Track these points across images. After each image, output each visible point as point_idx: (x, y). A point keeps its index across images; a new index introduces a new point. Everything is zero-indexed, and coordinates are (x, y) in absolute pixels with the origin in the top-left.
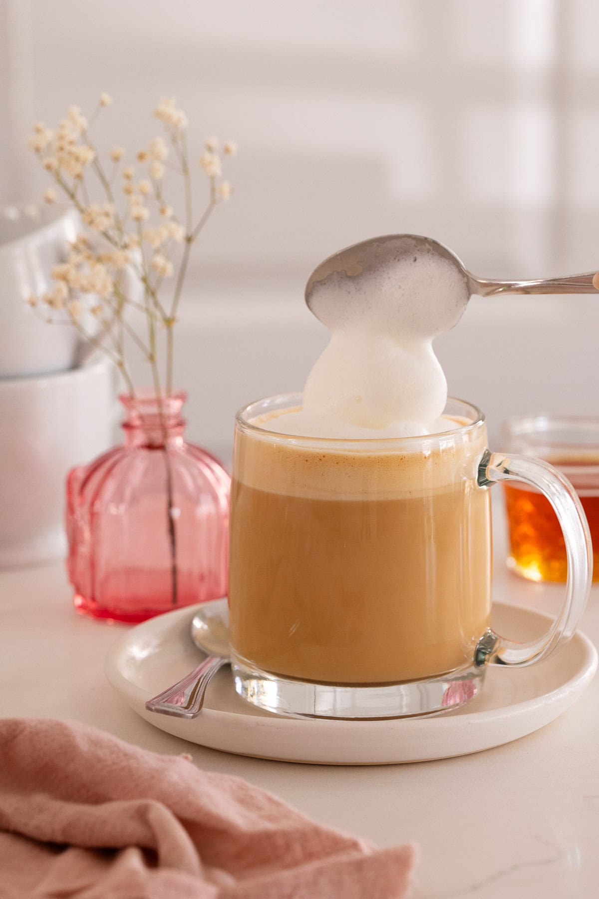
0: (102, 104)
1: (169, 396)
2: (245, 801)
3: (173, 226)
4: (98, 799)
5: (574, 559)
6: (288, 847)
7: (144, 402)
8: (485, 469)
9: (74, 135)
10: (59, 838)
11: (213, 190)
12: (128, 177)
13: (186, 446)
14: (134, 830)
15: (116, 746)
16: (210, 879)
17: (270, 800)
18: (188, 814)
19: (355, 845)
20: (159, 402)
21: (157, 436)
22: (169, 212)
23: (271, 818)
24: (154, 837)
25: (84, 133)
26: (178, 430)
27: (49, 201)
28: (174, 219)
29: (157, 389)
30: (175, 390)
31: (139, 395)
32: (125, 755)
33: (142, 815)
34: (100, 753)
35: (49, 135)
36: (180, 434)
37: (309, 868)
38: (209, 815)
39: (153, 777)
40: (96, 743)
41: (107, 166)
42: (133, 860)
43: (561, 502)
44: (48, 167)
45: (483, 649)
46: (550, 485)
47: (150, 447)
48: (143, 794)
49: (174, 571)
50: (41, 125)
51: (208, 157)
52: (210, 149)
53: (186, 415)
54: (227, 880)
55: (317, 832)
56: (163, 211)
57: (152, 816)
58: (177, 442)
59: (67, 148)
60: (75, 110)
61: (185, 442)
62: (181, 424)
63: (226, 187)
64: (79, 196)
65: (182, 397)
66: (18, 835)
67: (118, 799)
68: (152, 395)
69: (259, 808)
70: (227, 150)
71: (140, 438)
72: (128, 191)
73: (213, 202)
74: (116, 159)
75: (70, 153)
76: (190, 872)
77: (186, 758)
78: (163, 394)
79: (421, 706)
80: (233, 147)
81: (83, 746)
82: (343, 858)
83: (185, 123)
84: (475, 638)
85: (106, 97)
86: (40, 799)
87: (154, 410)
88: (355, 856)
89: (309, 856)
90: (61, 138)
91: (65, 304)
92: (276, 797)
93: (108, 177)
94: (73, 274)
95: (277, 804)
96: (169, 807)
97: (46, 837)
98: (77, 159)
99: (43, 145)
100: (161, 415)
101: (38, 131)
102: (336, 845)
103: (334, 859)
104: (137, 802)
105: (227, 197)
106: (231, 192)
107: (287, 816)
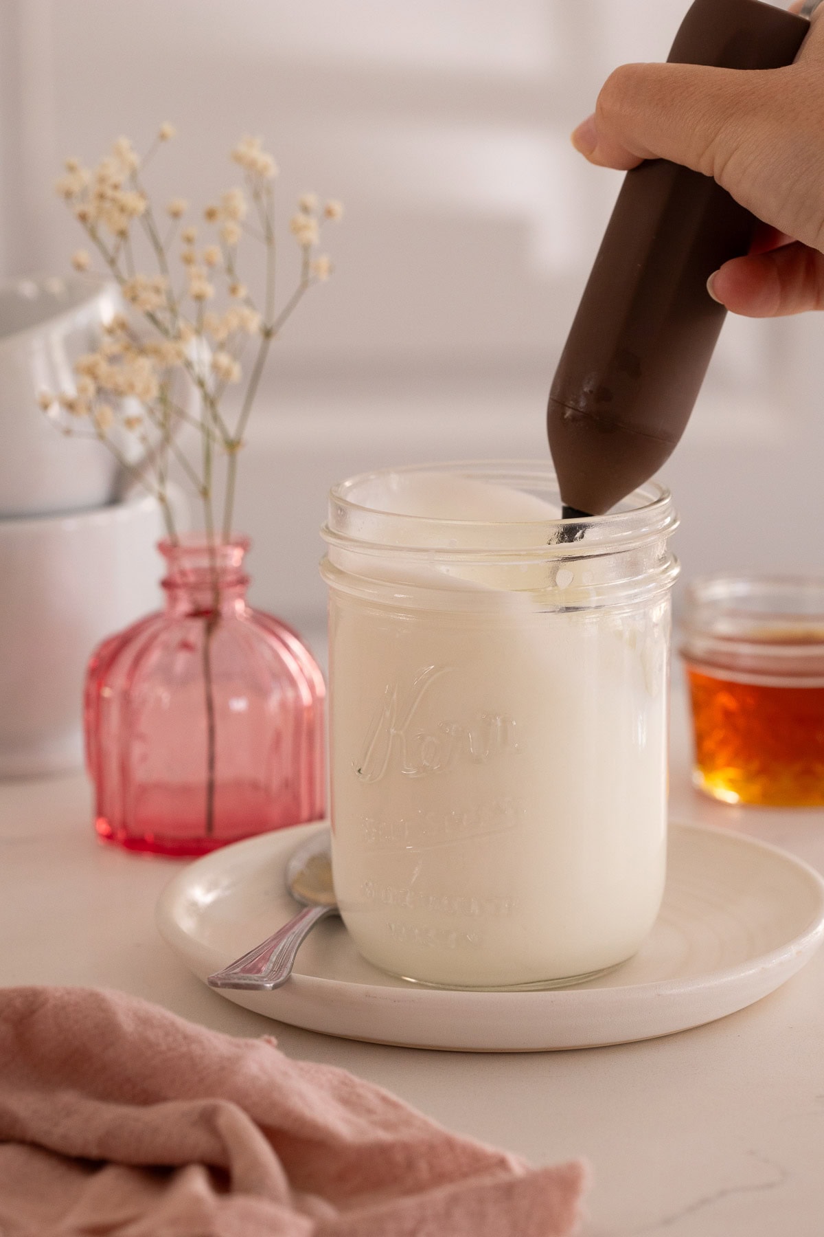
0: (163, 137)
1: (227, 541)
2: (349, 1100)
3: (246, 312)
4: (147, 1098)
6: (410, 1165)
7: (193, 552)
9: (122, 177)
10: (94, 1152)
11: (306, 265)
12: (189, 240)
13: (249, 611)
14: (200, 1141)
15: (173, 1024)
16: (301, 1209)
17: (385, 1100)
18: (273, 1120)
19: (502, 1163)
20: (211, 552)
21: (206, 599)
22: (243, 292)
23: (386, 1125)
24: (225, 1151)
25: (134, 175)
26: (238, 589)
27: (79, 267)
28: (248, 302)
29: (210, 534)
30: (235, 534)
31: (185, 541)
32: (186, 1037)
33: (208, 1120)
34: (151, 1035)
35: (86, 176)
36: (241, 596)
37: (440, 1194)
38: (301, 1121)
39: (223, 1069)
40: (145, 1021)
41: (162, 224)
42: (196, 1183)
44: (83, 217)
47: (197, 613)
48: (210, 1092)
50: (75, 161)
51: (301, 219)
52: (305, 209)
54: (326, 1210)
55: (450, 1144)
56: (233, 290)
57: (222, 1122)
58: (237, 607)
59: (109, 192)
61: (247, 605)
62: (243, 581)
63: (323, 261)
64: (122, 263)
65: (244, 545)
66: (37, 1147)
67: (176, 1098)
68: (202, 542)
69: (370, 1111)
70: (329, 213)
71: (185, 603)
72: (188, 260)
73: (305, 285)
74: (176, 215)
75: (114, 200)
76: (275, 1199)
77: (269, 1042)
78: (218, 541)
80: (338, 208)
81: (128, 1025)
82: (487, 1181)
83: (273, 172)
85: (168, 128)
86: (68, 1097)
87: (204, 562)
88: (502, 1177)
89: (440, 1178)
90: (102, 180)
91: (89, 409)
92: (393, 1097)
93: (162, 238)
94: (104, 368)
95: (395, 1105)
96: (246, 1109)
97: (75, 1151)
98: (122, 209)
99: (76, 188)
100: (214, 570)
101: (71, 169)
102: (478, 1163)
103: (473, 1182)
104: (202, 1103)
105: (324, 277)
106: (331, 270)
107: (408, 1121)
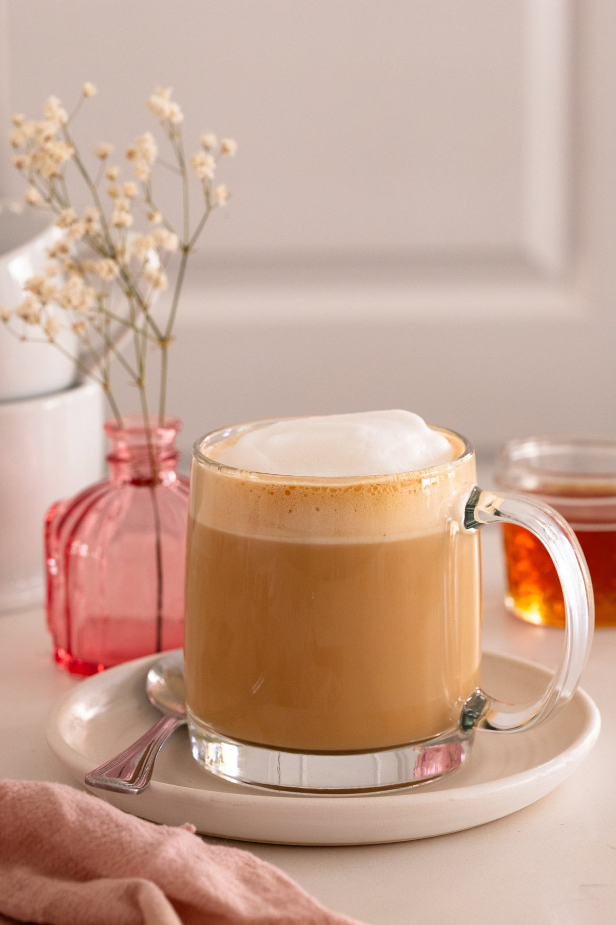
0: (85, 95)
1: (161, 425)
2: (250, 881)
3: (165, 233)
4: (85, 875)
5: (573, 612)
7: (133, 432)
8: (473, 510)
9: (51, 128)
11: (207, 195)
12: (111, 178)
13: (179, 481)
14: (123, 913)
17: (279, 880)
18: (183, 896)
20: (148, 433)
21: (146, 471)
22: (158, 218)
23: (277, 903)
24: (143, 922)
25: (64, 126)
26: (171, 463)
27: (31, 203)
28: (166, 225)
29: (146, 418)
30: (168, 419)
31: (127, 423)
32: (117, 826)
33: (132, 896)
34: (89, 823)
35: (29, 130)
36: (174, 468)
38: (206, 897)
39: (146, 852)
40: (86, 812)
43: (558, 547)
44: (19, 166)
45: (470, 712)
46: (546, 529)
47: (137, 482)
48: (135, 872)
49: (160, 620)
50: (20, 117)
51: (202, 156)
52: (207, 148)
53: (178, 446)
56: (151, 217)
57: (142, 898)
58: (169, 477)
59: (42, 143)
60: (54, 101)
61: (178, 477)
62: (174, 456)
63: (221, 190)
65: (174, 426)
67: (107, 877)
68: (140, 424)
69: (266, 890)
70: (224, 150)
71: (126, 473)
72: (113, 195)
73: (209, 208)
74: (103, 157)
75: (47, 151)
77: (188, 830)
78: (153, 422)
79: (400, 776)
80: (232, 145)
81: (70, 814)
83: (179, 118)
84: (462, 699)
85: (90, 87)
87: (143, 441)
90: (37, 133)
92: (286, 876)
95: (287, 885)
96: (162, 887)
98: (51, 156)
99: (21, 140)
100: (150, 447)
101: (17, 124)
104: (127, 881)
105: (222, 202)
106: (229, 197)
107: (295, 899)
